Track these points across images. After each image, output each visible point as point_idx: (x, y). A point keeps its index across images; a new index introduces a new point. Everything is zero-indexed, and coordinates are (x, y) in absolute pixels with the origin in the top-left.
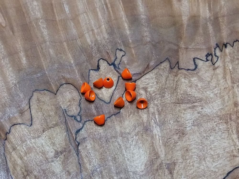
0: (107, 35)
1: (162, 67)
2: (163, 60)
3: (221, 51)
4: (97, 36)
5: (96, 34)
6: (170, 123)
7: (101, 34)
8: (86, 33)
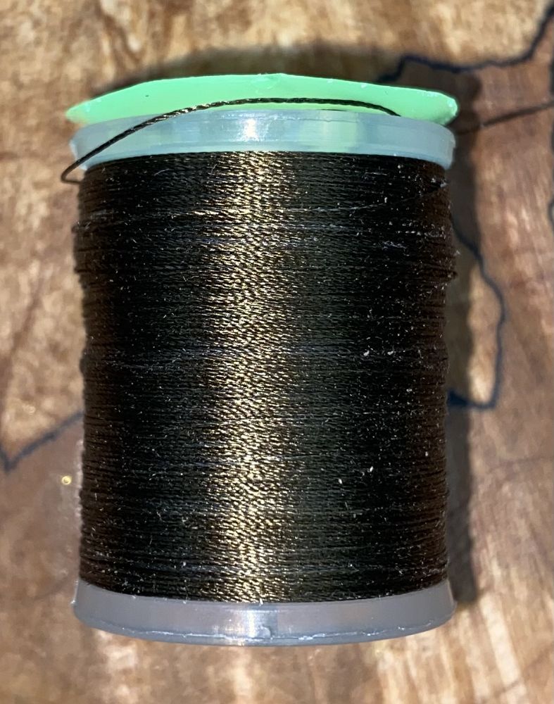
0: (375, 664)
1: (48, 404)
2: (36, 455)
4: (438, 659)
5: (449, 674)
6: (36, 24)
7: (414, 672)
8: (514, 684)
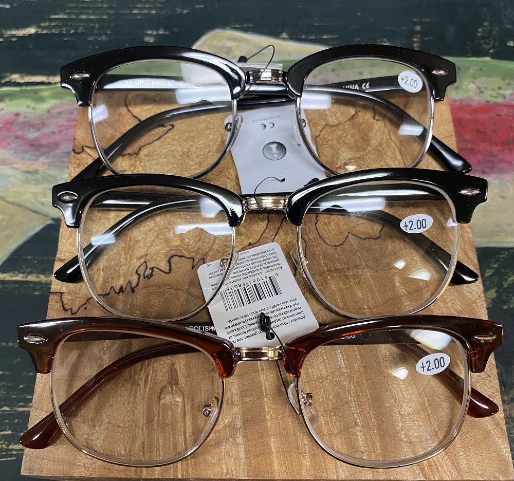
3: (130, 281)
